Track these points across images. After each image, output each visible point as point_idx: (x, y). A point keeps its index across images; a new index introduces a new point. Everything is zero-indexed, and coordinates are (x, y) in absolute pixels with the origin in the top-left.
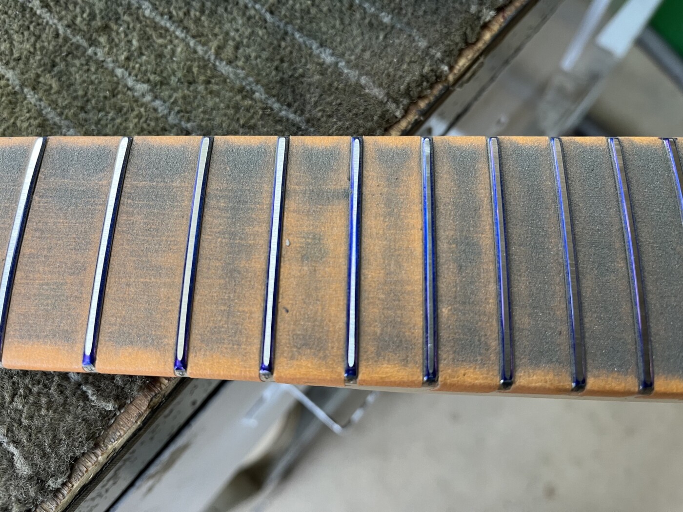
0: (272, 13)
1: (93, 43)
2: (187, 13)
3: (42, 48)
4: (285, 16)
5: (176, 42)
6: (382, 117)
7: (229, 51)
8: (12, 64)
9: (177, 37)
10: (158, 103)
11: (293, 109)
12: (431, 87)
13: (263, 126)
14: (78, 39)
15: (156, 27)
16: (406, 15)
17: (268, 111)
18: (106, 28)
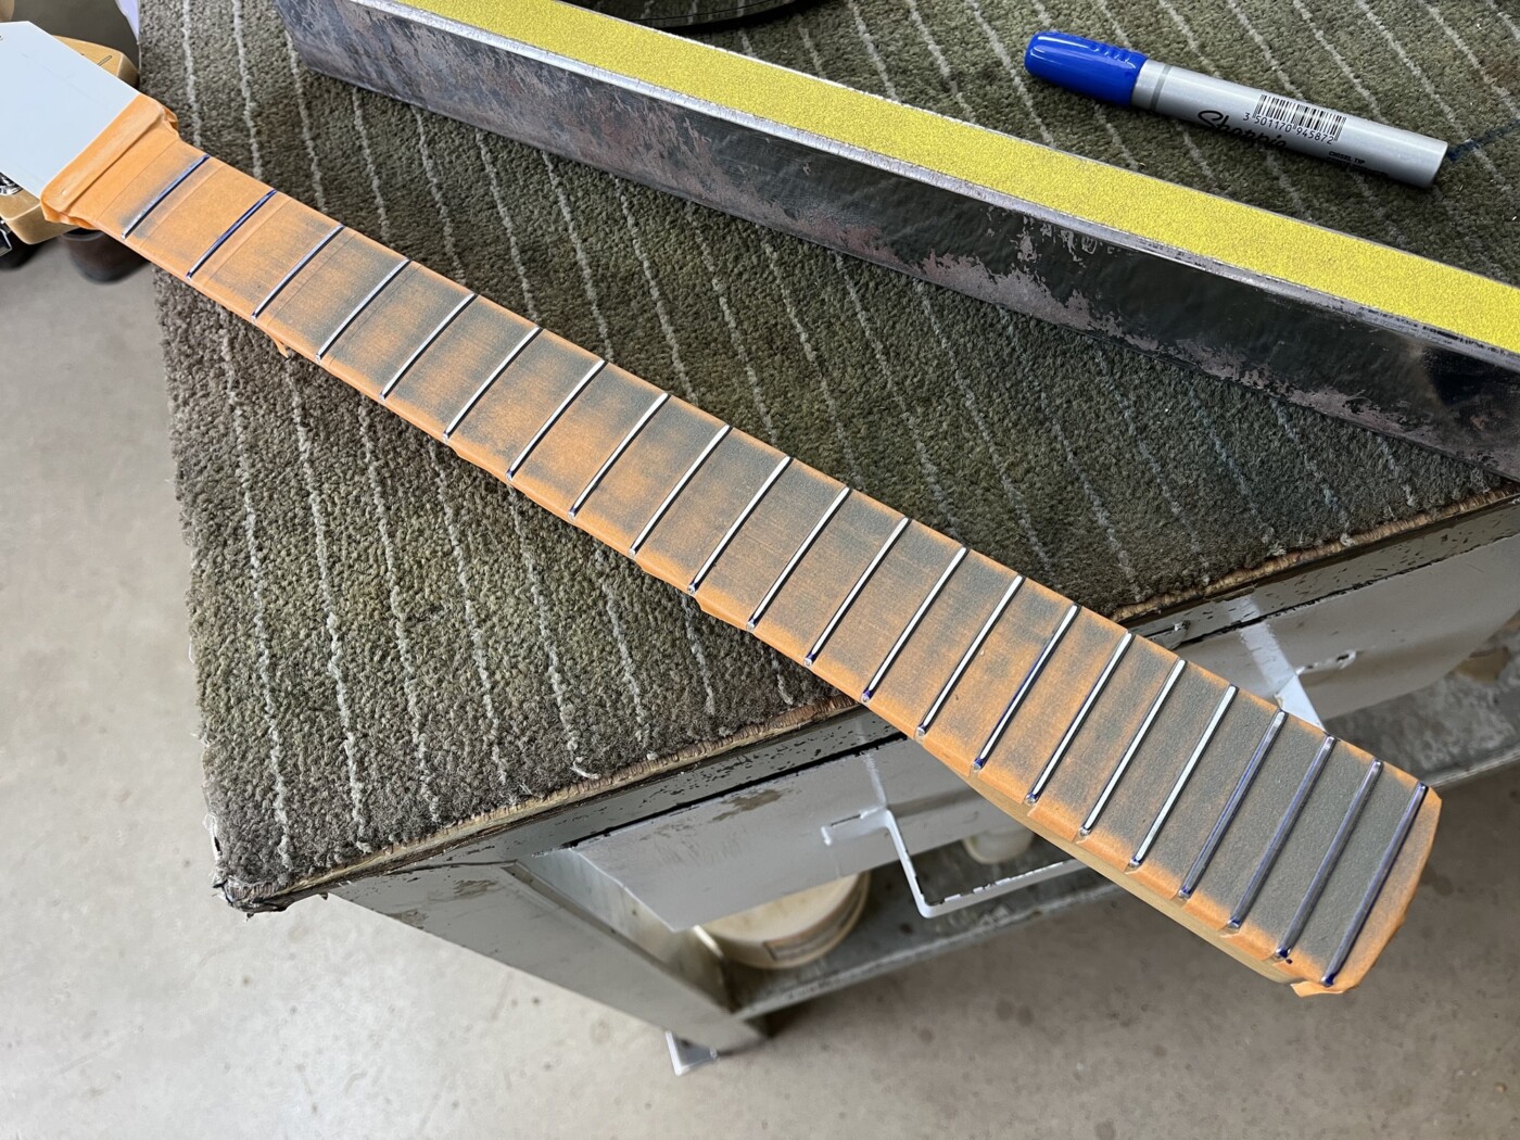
0: (1075, 454)
1: (911, 409)
2: (1001, 420)
3: (867, 393)
4: (1086, 463)
5: (979, 441)
6: (1121, 594)
7: (1020, 470)
8: (837, 394)
9: (982, 438)
10: (937, 487)
11: (1046, 549)
12: (1184, 589)
13: (1013, 551)
14: (899, 399)
15: (969, 420)
16: (1197, 514)
17: (1024, 540)
18: (927, 401)
